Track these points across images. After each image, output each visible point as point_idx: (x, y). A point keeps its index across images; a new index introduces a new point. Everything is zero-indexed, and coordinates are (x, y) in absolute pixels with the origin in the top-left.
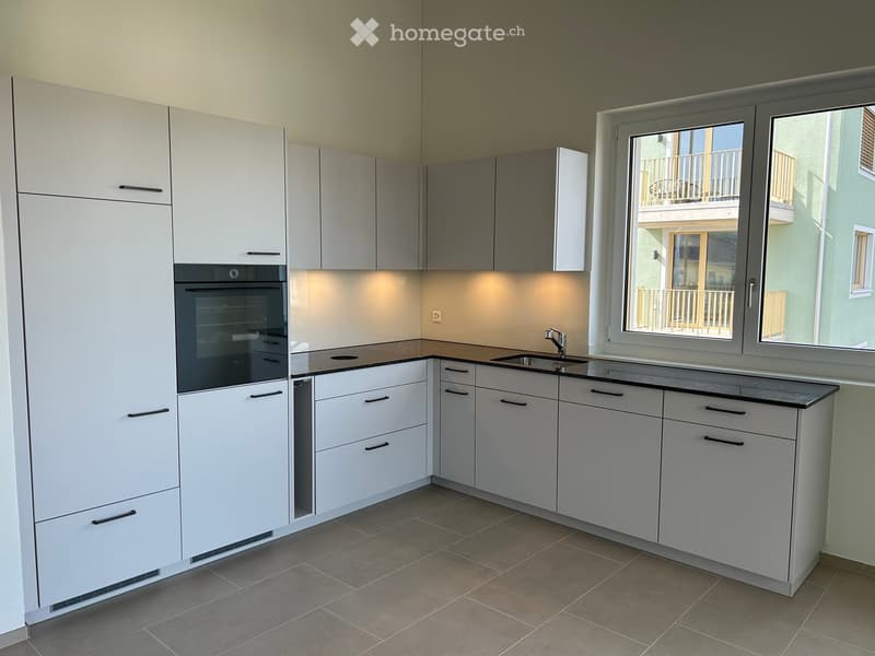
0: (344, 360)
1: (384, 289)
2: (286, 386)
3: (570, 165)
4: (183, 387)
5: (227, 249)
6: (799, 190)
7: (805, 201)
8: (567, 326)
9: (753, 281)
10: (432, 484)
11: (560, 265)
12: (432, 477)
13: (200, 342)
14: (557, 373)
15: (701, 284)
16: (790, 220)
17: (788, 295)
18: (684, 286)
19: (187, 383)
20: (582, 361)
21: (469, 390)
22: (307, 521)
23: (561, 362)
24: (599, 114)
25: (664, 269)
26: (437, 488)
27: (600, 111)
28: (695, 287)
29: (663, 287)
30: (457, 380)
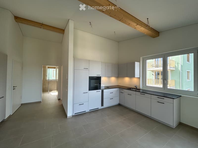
0: (108, 88)
1: (113, 79)
2: (101, 91)
3: (137, 64)
4: (89, 90)
5: (95, 75)
6: (176, 65)
7: (177, 67)
8: (137, 84)
9: (165, 79)
10: (119, 104)
11: (136, 76)
12: (119, 103)
13: (91, 85)
14: (136, 91)
15: (160, 79)
16: (175, 70)
17: (175, 81)
18: (157, 79)
19: (90, 90)
20: (140, 89)
21: (124, 92)
22: (103, 107)
23: (137, 89)
24: (141, 58)
25: (154, 76)
26: (119, 105)
27: (141, 57)
28: (159, 79)
29: (154, 79)
30: (122, 91)
